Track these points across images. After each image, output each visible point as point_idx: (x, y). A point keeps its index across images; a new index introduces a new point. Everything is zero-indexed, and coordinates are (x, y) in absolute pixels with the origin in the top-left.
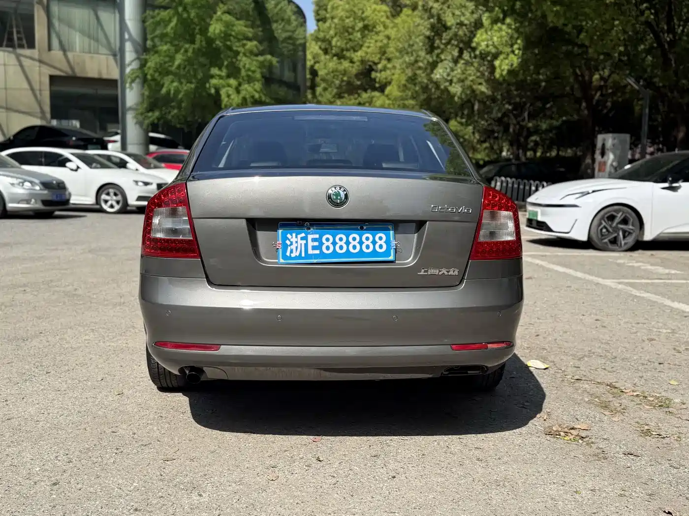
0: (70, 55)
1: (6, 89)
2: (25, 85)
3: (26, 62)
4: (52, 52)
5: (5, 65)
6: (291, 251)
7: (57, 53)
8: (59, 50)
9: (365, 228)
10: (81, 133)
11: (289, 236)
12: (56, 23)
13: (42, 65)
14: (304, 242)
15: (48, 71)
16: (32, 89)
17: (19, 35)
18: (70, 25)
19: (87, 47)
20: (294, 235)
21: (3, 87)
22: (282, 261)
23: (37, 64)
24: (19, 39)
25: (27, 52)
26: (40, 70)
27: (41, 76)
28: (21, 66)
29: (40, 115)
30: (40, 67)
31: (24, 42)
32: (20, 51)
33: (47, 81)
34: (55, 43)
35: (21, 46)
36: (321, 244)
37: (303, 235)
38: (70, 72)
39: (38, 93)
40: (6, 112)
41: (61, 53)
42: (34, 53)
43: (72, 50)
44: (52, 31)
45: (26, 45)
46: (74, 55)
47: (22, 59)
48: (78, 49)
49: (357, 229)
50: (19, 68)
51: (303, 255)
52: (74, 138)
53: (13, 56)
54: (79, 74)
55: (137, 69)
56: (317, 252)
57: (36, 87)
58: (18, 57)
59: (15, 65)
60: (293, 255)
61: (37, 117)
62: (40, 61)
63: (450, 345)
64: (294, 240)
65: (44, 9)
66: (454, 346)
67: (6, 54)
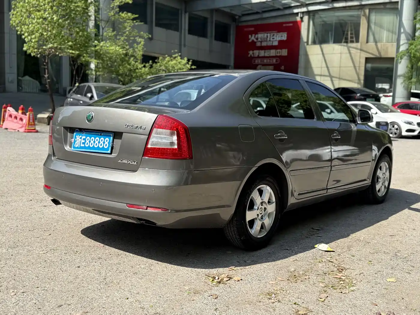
0: (379, 45)
1: (340, 67)
2: (351, 64)
3: (353, 51)
4: (369, 44)
5: (341, 53)
6: (76, 145)
7: (372, 44)
8: (373, 42)
9: (102, 134)
10: (364, 91)
11: (77, 136)
12: (373, 26)
13: (361, 52)
14: (80, 140)
15: (365, 55)
16: (355, 67)
17: (351, 36)
18: (381, 27)
19: (390, 38)
20: (78, 136)
21: (339, 66)
22: (72, 149)
23: (359, 51)
24: (352, 38)
25: (354, 45)
26: (360, 55)
27: (360, 58)
28: (350, 53)
29: (357, 81)
30: (360, 53)
31: (354, 39)
32: (350, 45)
33: (363, 61)
34: (371, 38)
35: (352, 42)
36: (86, 141)
37: (81, 136)
38: (378, 55)
39: (357, 68)
40: (339, 80)
41: (373, 44)
42: (358, 45)
43: (381, 41)
44: (370, 31)
45: (355, 41)
46: (381, 45)
47: (351, 49)
48: (384, 41)
49: (99, 135)
50: (348, 55)
51: (79, 147)
52: (358, 95)
53: (346, 48)
54: (384, 55)
55: (405, 50)
56: (83, 145)
57: (357, 65)
58: (349, 48)
59: (347, 53)
60: (76, 147)
61: (355, 83)
62: (361, 50)
63: (127, 204)
64: (78, 139)
65: (366, 19)
66: (128, 205)
67: (342, 47)
